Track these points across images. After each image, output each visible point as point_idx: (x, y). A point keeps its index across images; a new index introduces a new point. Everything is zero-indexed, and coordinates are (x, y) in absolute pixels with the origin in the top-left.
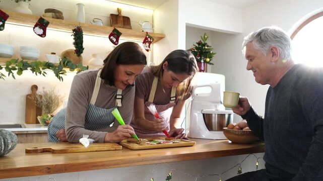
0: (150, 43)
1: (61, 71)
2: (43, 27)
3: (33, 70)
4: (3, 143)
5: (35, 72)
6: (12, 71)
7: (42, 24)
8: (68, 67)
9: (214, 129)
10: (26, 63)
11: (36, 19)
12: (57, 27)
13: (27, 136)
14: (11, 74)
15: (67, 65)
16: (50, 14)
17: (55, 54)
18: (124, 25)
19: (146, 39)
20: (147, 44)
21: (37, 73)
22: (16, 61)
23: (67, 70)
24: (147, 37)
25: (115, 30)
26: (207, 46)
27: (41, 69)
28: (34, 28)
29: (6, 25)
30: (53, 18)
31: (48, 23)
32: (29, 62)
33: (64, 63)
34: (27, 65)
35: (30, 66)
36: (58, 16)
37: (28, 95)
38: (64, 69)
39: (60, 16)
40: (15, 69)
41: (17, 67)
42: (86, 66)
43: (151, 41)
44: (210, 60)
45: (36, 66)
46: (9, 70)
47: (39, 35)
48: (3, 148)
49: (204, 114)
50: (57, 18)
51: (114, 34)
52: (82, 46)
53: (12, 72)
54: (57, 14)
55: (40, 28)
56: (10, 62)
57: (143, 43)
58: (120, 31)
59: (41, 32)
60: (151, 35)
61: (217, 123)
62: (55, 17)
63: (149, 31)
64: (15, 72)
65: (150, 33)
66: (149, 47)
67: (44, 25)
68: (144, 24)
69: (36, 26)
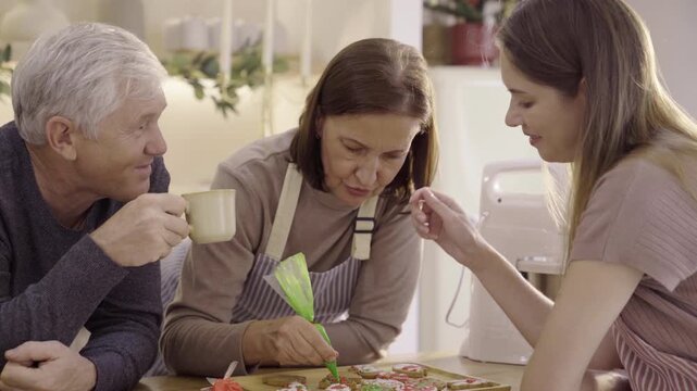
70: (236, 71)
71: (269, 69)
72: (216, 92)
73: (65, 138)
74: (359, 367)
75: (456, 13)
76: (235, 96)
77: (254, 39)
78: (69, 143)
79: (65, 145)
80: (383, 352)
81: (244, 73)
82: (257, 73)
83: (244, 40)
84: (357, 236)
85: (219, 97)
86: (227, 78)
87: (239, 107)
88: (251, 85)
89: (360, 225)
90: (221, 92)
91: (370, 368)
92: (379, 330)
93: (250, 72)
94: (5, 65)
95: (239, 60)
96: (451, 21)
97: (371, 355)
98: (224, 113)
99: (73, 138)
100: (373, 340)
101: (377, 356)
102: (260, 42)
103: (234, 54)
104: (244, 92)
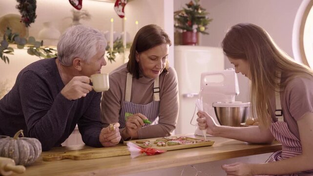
0: (124, 5)
1: (6, 49)
8: (15, 43)
15: (14, 39)
20: (121, 7)
23: (13, 46)
26: (201, 9)
33: (10, 38)
38: (10, 46)
42: (40, 41)
43: (126, 2)
44: (206, 28)
49: (215, 108)
52: (34, 14)
57: (115, 6)
66: (123, 11)
70: (114, 48)
71: (125, 47)
72: (108, 55)
73: (79, 64)
74: (166, 137)
75: (183, 29)
76: (114, 56)
77: (119, 38)
78: (80, 65)
79: (78, 66)
80: (171, 133)
81: (117, 49)
82: (122, 48)
83: (116, 37)
84: (154, 94)
85: (109, 56)
86: (112, 50)
87: (115, 59)
88: (119, 52)
89: (155, 90)
90: (110, 54)
91: (170, 138)
92: (169, 127)
93: (118, 48)
94: (41, 47)
95: (115, 44)
96: (181, 31)
97: (167, 135)
98: (111, 61)
99: (81, 64)
100: (167, 130)
101: (169, 135)
102: (121, 38)
103: (114, 43)
104: (117, 54)
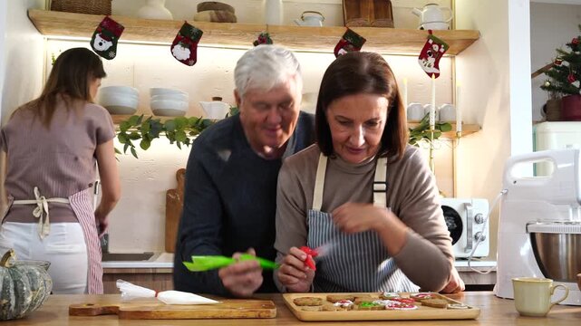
0: (438, 56)
2: (190, 43)
3: (172, 138)
4: (12, 292)
5: (175, 142)
6: (131, 141)
7: (188, 38)
9: (564, 277)
10: (157, 123)
11: (176, 28)
12: (222, 39)
13: (154, 280)
14: (129, 147)
16: (206, 14)
17: (220, 99)
18: (376, 18)
19: (428, 46)
20: (431, 60)
21: (181, 143)
22: (138, 120)
24: (431, 42)
25: (349, 34)
27: (188, 134)
28: (172, 47)
29: (118, 45)
30: (213, 21)
31: (199, 35)
32: (163, 120)
34: (159, 126)
35: (164, 129)
36: (224, 17)
37: (169, 191)
39: (227, 14)
40: (136, 137)
41: (140, 133)
43: (442, 50)
45: (177, 127)
46: (126, 139)
47: (182, 61)
48: (13, 302)
49: (533, 236)
50: (221, 20)
51: (348, 43)
53: (130, 144)
54: (221, 12)
55: (184, 46)
56: (127, 123)
57: (421, 58)
58: (361, 35)
59: (186, 53)
60: (439, 37)
61: (572, 260)
62: (216, 18)
63: (435, 27)
64: (137, 143)
65: (437, 31)
66: (436, 66)
67: (193, 38)
68: (425, 10)
69: (175, 43)
84: (374, 193)
